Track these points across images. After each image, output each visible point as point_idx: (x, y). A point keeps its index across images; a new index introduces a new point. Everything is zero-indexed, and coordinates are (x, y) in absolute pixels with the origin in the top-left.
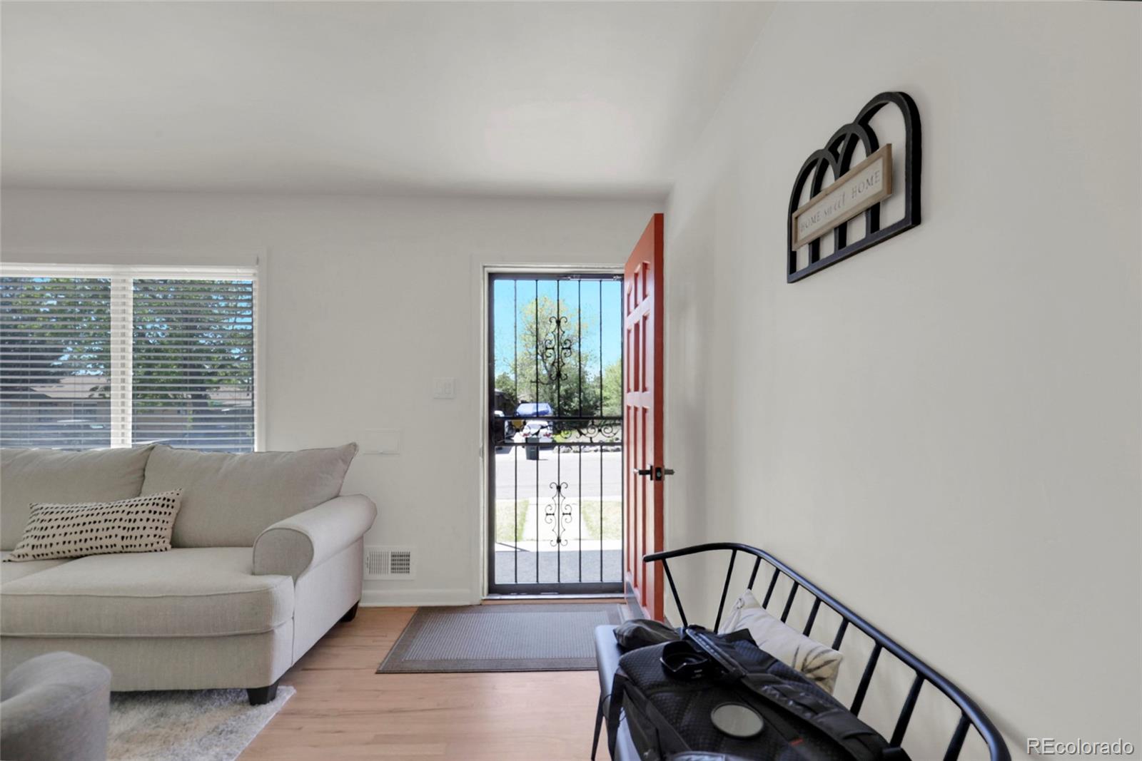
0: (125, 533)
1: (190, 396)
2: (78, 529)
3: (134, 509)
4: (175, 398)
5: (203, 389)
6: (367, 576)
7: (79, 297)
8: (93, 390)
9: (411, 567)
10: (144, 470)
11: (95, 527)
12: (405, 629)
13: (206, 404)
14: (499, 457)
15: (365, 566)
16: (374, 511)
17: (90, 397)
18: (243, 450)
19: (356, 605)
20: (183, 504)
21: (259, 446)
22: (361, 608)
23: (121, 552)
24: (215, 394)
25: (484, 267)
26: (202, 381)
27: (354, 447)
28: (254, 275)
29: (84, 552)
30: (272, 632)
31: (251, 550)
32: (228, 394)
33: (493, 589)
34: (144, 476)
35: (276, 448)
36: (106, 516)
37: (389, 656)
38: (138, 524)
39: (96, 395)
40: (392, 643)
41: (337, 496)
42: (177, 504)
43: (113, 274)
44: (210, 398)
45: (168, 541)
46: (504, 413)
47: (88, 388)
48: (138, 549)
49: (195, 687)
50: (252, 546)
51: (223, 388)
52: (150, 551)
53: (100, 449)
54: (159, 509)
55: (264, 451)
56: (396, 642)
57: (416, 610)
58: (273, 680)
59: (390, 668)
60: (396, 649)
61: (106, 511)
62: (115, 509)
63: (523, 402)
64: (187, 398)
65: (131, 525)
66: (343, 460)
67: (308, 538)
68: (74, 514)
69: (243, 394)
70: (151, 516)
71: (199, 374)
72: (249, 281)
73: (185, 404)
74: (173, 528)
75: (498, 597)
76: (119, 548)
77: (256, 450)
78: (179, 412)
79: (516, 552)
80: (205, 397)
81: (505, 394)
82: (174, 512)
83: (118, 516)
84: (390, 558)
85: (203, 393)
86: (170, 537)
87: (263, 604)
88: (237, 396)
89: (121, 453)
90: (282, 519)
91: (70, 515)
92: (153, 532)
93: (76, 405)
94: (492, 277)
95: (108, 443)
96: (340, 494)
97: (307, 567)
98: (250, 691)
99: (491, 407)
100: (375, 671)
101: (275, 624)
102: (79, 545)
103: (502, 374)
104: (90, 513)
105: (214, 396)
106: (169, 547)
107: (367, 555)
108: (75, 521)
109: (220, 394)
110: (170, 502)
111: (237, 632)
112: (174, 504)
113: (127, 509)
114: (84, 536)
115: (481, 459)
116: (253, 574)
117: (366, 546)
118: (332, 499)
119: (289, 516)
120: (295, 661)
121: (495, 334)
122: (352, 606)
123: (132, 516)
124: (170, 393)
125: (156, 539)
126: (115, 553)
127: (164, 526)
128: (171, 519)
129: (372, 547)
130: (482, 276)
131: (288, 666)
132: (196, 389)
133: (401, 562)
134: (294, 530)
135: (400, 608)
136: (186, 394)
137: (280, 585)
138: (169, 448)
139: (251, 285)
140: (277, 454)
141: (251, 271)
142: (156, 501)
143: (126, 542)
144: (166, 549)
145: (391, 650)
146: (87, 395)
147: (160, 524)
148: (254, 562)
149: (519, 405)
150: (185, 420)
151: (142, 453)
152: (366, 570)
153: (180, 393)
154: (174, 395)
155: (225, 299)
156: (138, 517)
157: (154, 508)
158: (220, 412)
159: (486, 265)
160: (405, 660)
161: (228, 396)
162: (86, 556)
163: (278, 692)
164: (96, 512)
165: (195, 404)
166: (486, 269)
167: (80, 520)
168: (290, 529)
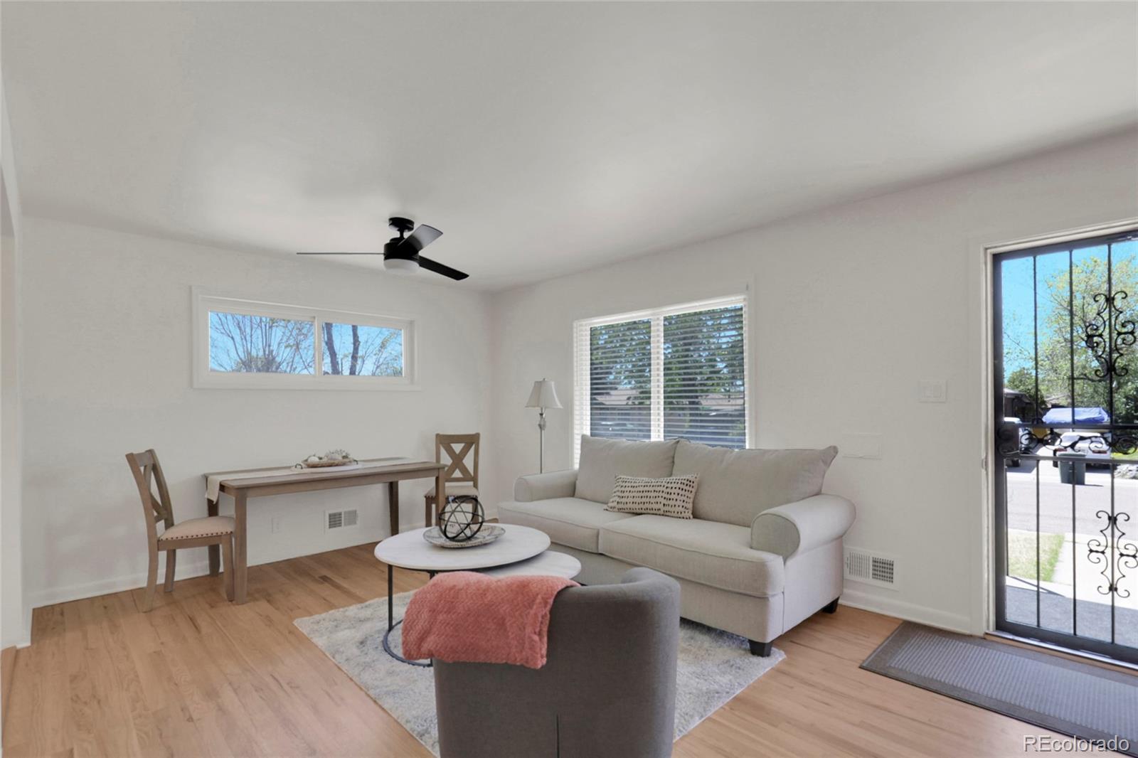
0: (666, 502)
1: (688, 403)
2: (641, 494)
3: (669, 485)
4: (678, 404)
5: (697, 397)
6: (847, 576)
7: (620, 331)
8: (629, 399)
9: (895, 576)
10: (673, 458)
11: (649, 494)
12: (888, 638)
13: (697, 409)
14: (1012, 477)
15: (845, 566)
16: (854, 513)
17: (627, 404)
18: (738, 447)
19: (837, 599)
20: (699, 485)
21: (750, 444)
22: (841, 605)
23: (663, 515)
24: (705, 401)
25: (986, 249)
26: (696, 391)
27: (834, 451)
28: (745, 299)
29: (643, 511)
30: (767, 598)
31: (749, 530)
32: (713, 401)
33: (1002, 624)
34: (673, 462)
35: (765, 446)
36: (654, 488)
37: (873, 656)
38: (672, 496)
39: (630, 403)
40: (876, 647)
41: (818, 494)
42: (695, 485)
43: (652, 315)
44: (701, 404)
45: (690, 512)
46: (1021, 420)
47: (626, 397)
48: (672, 514)
49: (713, 625)
50: (749, 526)
51: (711, 395)
52: (680, 518)
53: (647, 441)
54: (684, 487)
55: (754, 448)
56: (880, 646)
57: (901, 622)
58: (769, 640)
59: (873, 667)
60: (879, 652)
61: (655, 484)
62: (659, 484)
63: (1055, 406)
64: (686, 404)
65: (668, 496)
66: (823, 461)
67: (795, 526)
68: (637, 484)
69: (724, 400)
70: (680, 491)
71: (693, 385)
72: (739, 305)
73: (683, 409)
74: (693, 503)
75: (1011, 637)
76: (662, 512)
77: (747, 447)
78: (679, 415)
79: (1038, 592)
80: (697, 403)
81: (1022, 395)
82: (694, 490)
83: (661, 489)
84: (871, 563)
85: (696, 400)
86: (691, 509)
87: (761, 574)
88: (720, 402)
89: (657, 445)
90: (771, 508)
91: (635, 485)
92: (681, 504)
93: (619, 410)
94: (998, 258)
95: (649, 437)
96: (823, 491)
97: (794, 551)
98: (751, 642)
99: (999, 410)
100: (859, 665)
101: (770, 593)
102: (641, 506)
103: (1019, 369)
104: (646, 484)
105: (705, 403)
106: (691, 517)
107: (847, 555)
108: (638, 489)
109: (709, 401)
110: (691, 483)
111: (741, 591)
112: (694, 485)
113: (666, 485)
114: (644, 500)
115: (984, 471)
116: (751, 548)
117: (846, 546)
118: (813, 496)
119: (777, 506)
120: (785, 631)
121: (1004, 325)
122: (832, 600)
123: (669, 490)
124: (674, 401)
125: (683, 510)
126: (660, 515)
127: (688, 500)
128: (691, 496)
129: (852, 548)
130: (982, 260)
131: (779, 633)
132: (692, 397)
133: (884, 570)
134: (784, 518)
135: (883, 615)
136: (686, 401)
137: (774, 561)
138: (688, 443)
139: (741, 309)
140: (765, 452)
141: (742, 297)
142: (683, 481)
143: (666, 508)
144: (690, 518)
145: (874, 651)
146: (625, 403)
147: (685, 498)
148: (752, 539)
149: (1048, 409)
150: (684, 421)
151: (672, 445)
152: (847, 570)
153: (681, 400)
154: (677, 402)
155: (712, 319)
156: (673, 491)
157: (682, 486)
158: (707, 415)
159: (987, 246)
160: (890, 666)
161: (714, 402)
162: (644, 514)
163: (772, 652)
164: (649, 485)
165: (691, 409)
166: (989, 251)
167: (641, 489)
168: (780, 516)
